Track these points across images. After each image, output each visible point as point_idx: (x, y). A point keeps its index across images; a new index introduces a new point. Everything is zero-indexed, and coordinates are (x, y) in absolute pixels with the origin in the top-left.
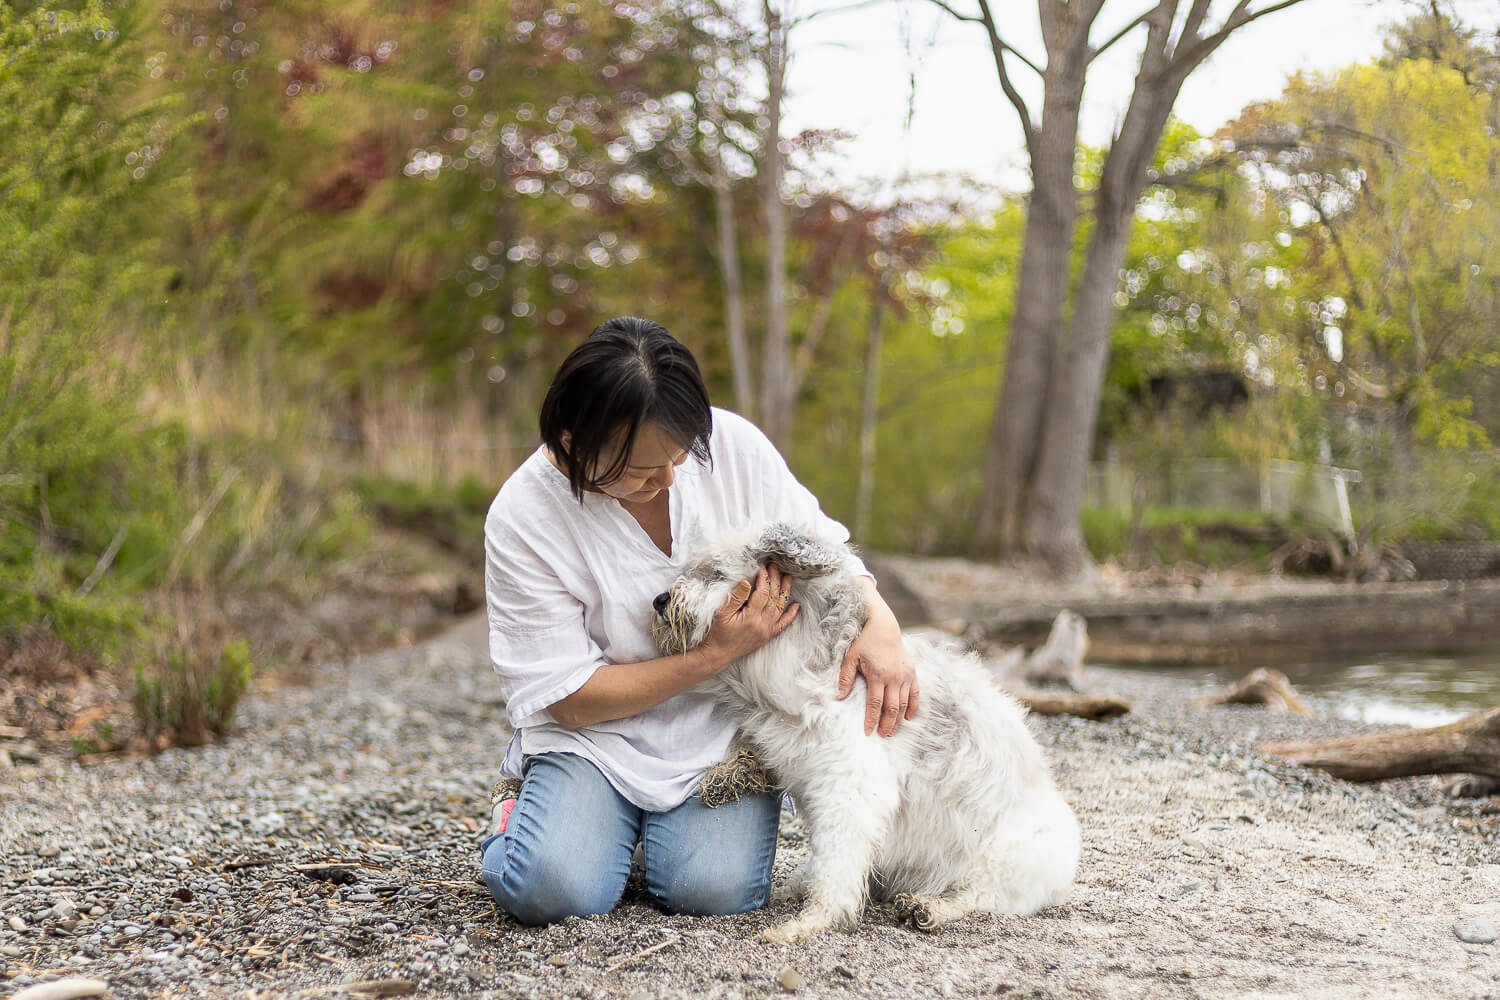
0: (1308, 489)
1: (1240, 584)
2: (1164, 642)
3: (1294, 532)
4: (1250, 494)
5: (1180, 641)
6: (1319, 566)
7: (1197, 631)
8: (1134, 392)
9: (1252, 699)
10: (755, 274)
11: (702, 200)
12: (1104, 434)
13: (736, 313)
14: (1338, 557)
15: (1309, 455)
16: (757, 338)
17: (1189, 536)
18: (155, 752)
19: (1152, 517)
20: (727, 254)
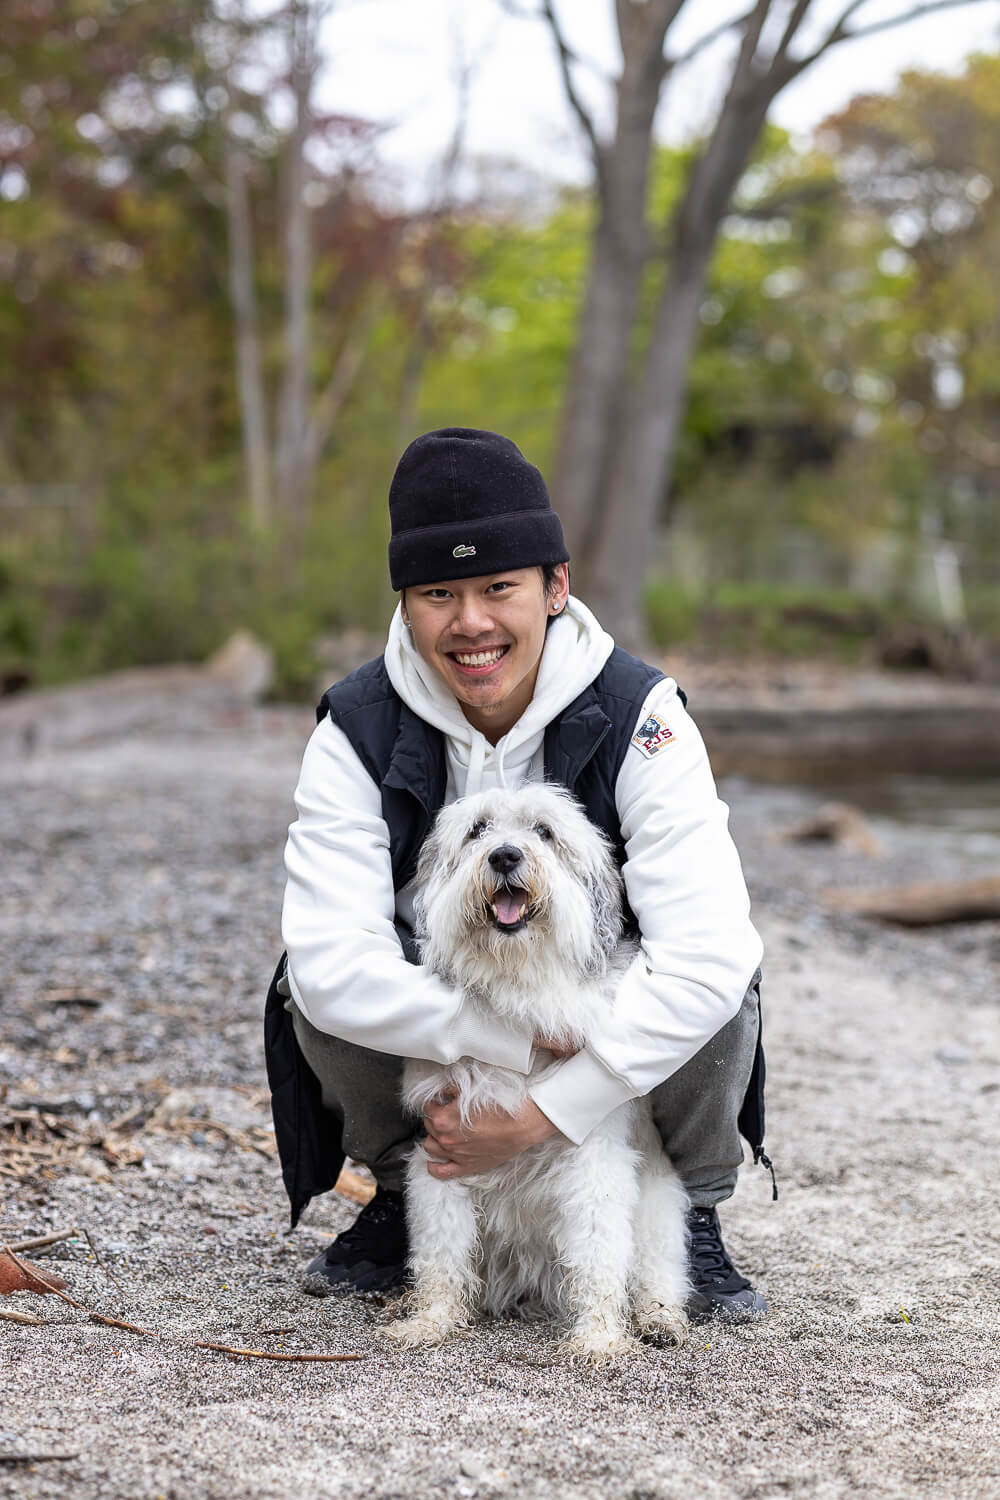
0: (907, 568)
1: (828, 686)
4: (840, 570)
6: (916, 660)
9: (821, 836)
10: (273, 305)
11: (209, 220)
12: (675, 492)
13: (249, 354)
15: (909, 528)
16: (273, 381)
17: (768, 621)
19: (730, 597)
20: (240, 285)
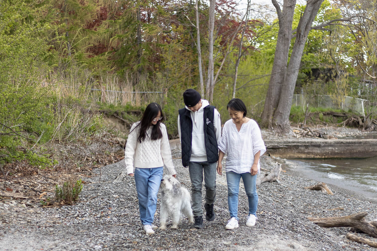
0: (354, 103)
2: (308, 153)
3: (349, 115)
5: (312, 153)
6: (355, 125)
7: (317, 150)
8: (308, 74)
14: (361, 123)
17: (321, 115)
18: (60, 206)
